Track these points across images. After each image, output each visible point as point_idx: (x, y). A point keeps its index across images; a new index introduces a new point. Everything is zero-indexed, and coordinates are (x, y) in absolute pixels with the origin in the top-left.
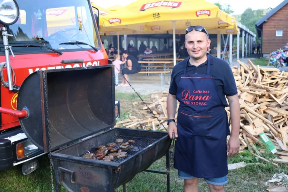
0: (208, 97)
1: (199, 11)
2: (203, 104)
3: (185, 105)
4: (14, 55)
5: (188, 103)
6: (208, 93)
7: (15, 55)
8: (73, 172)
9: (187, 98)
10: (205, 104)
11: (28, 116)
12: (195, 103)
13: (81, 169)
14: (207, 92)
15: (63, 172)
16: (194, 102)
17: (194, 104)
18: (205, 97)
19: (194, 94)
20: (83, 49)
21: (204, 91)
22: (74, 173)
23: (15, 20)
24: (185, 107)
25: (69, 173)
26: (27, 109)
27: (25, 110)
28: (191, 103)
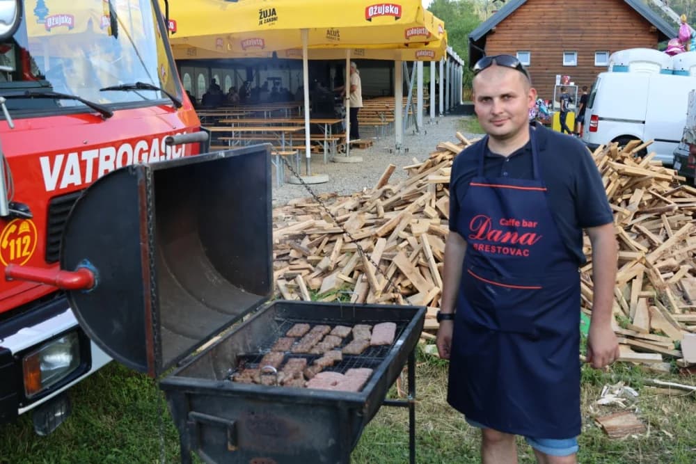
0: (533, 236)
1: (373, 6)
2: (520, 254)
3: (478, 254)
4: (13, 119)
5: (484, 249)
6: (534, 226)
7: (16, 121)
8: (232, 422)
9: (481, 237)
10: (526, 253)
11: (94, 285)
12: (501, 250)
13: (253, 413)
14: (531, 225)
15: (201, 425)
16: (499, 248)
17: (499, 251)
18: (526, 235)
19: (499, 228)
20: (147, 103)
21: (524, 222)
22: (235, 425)
23: (13, 28)
24: (476, 259)
25: (223, 427)
26: (92, 267)
27: (86, 270)
28: (490, 249)
